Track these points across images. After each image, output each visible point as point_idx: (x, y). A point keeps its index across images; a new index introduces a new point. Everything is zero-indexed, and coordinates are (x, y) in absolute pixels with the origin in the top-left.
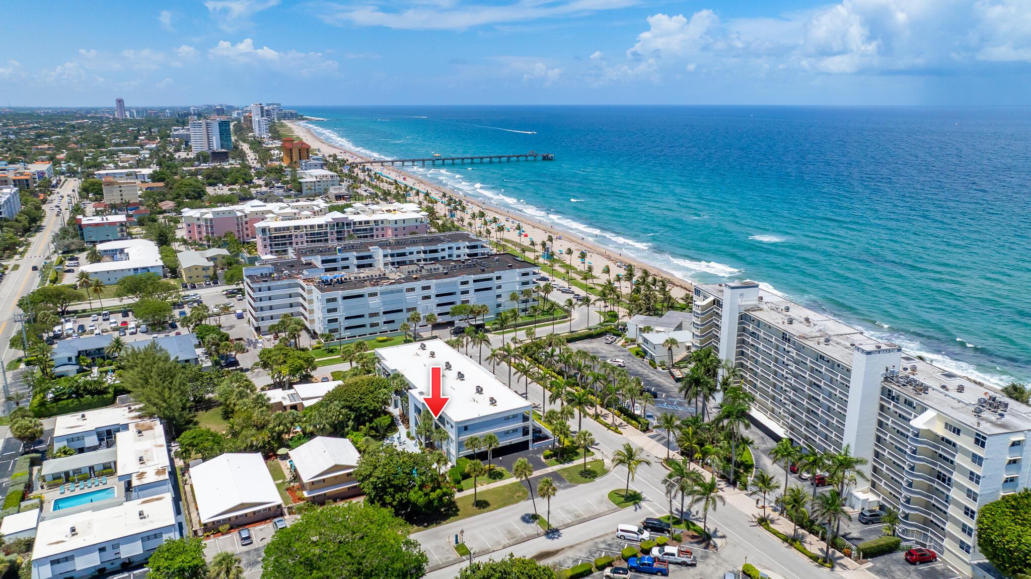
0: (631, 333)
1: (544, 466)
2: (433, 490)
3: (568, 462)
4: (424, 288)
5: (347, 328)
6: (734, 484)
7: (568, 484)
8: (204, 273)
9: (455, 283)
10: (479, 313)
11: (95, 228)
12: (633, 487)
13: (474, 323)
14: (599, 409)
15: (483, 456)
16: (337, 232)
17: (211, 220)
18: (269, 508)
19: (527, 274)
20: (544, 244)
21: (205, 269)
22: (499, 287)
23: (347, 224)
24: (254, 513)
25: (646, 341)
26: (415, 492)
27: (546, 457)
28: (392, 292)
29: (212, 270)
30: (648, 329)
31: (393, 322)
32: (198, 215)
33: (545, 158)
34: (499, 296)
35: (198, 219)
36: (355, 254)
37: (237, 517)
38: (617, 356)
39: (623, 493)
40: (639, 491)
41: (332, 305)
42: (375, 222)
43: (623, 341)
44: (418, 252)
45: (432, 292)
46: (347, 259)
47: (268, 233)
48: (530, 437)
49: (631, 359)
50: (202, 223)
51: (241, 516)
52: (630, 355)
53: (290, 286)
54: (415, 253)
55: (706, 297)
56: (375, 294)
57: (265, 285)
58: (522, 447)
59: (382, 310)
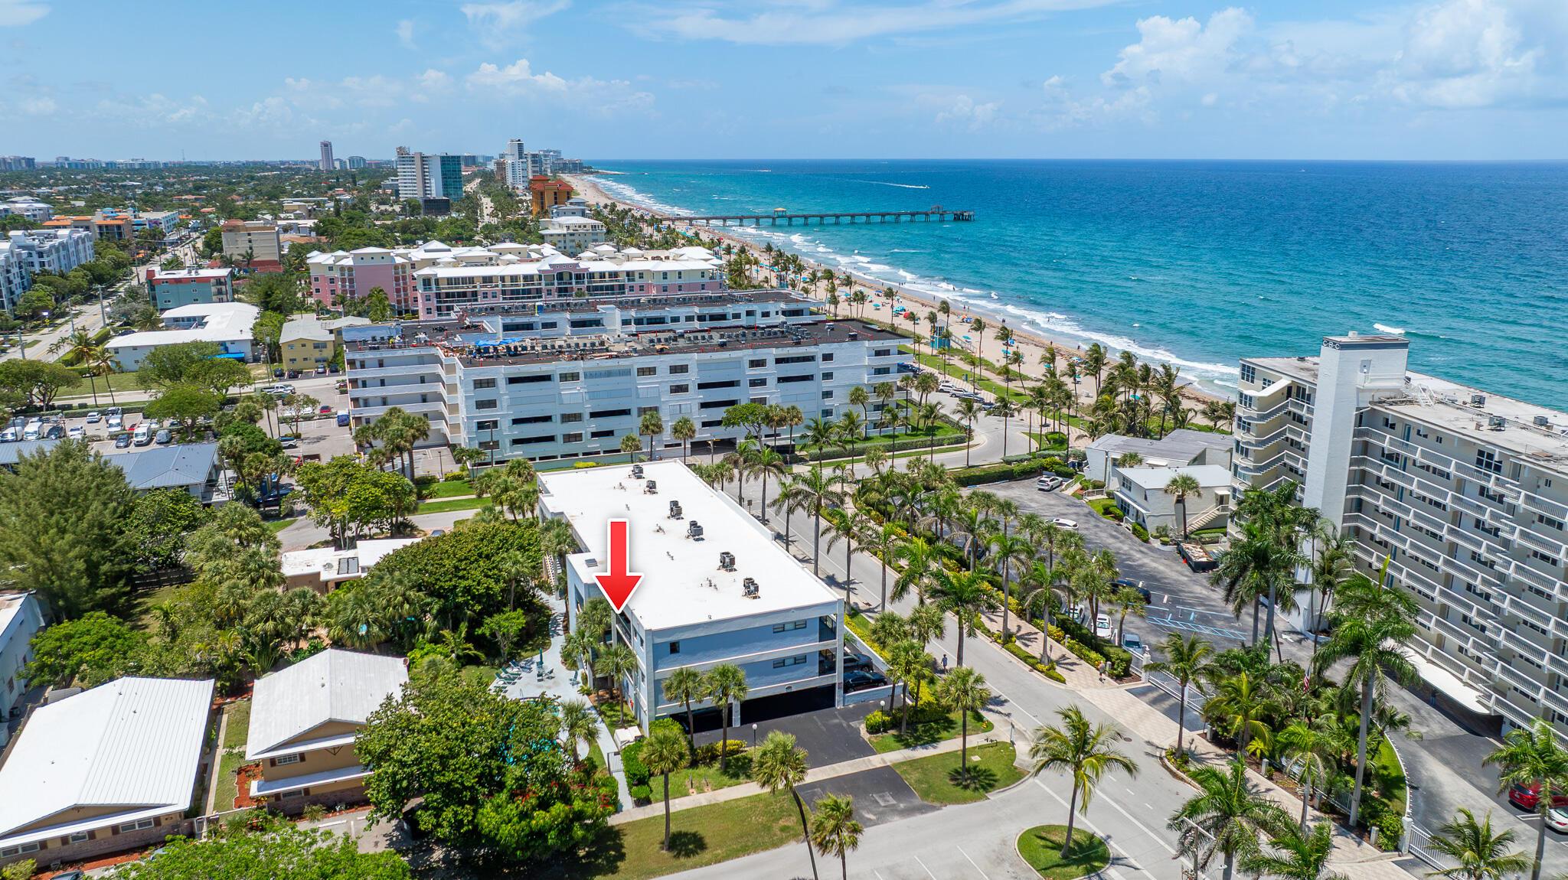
0: (1094, 471)
1: (865, 750)
2: (544, 804)
3: (925, 745)
5: (516, 442)
6: (1360, 830)
7: (918, 801)
8: (317, 354)
9: (738, 362)
10: (781, 421)
11: (174, 286)
12: (1088, 824)
13: (772, 443)
14: (1014, 622)
15: (710, 720)
17: (350, 269)
18: (157, 820)
20: (932, 318)
21: (319, 346)
22: (828, 376)
23: (579, 277)
25: (1126, 483)
27: (873, 729)
28: (609, 374)
29: (330, 347)
30: (1132, 459)
31: (610, 433)
32: (331, 262)
33: (959, 218)
34: (828, 394)
35: (331, 268)
36: (568, 315)
38: (1064, 515)
39: (1060, 839)
40: (1100, 834)
42: (628, 274)
43: (1078, 486)
44: (689, 319)
45: (692, 378)
46: (553, 325)
47: (434, 286)
48: (837, 678)
49: (1093, 522)
50: (336, 274)
52: (1090, 514)
53: (421, 360)
54: (683, 319)
55: (1267, 382)
56: (574, 377)
57: (369, 355)
58: (819, 699)
59: (588, 408)
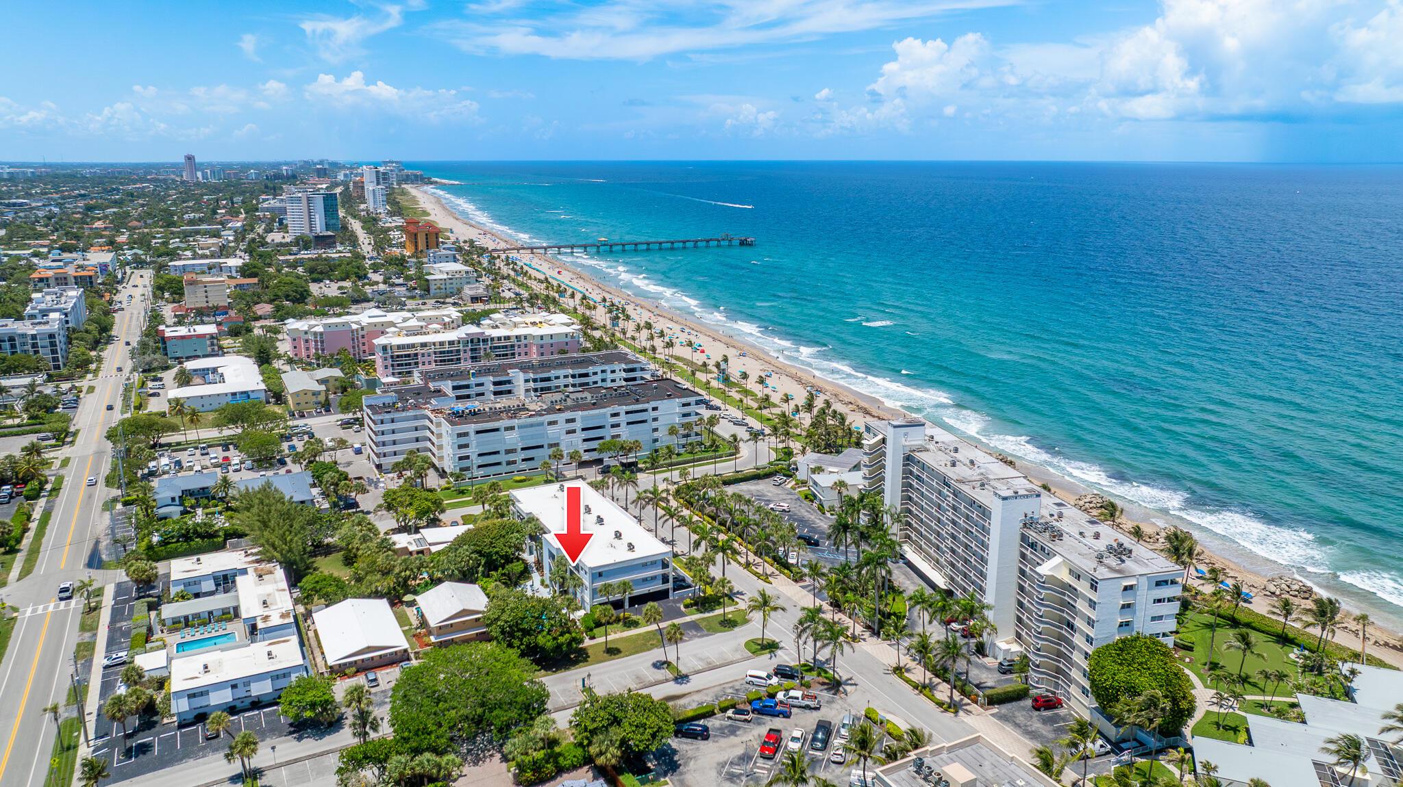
0: (801, 475)
1: (683, 615)
2: (562, 634)
3: (709, 612)
4: (568, 421)
5: (480, 466)
6: (878, 634)
7: (706, 632)
8: (314, 399)
9: (604, 415)
10: (630, 450)
11: (180, 342)
12: (770, 636)
13: (625, 461)
14: (752, 557)
15: (618, 605)
16: (472, 350)
17: (321, 334)
18: (396, 652)
19: (689, 404)
20: (718, 365)
21: (315, 394)
22: (655, 419)
23: (484, 341)
24: (381, 656)
25: (815, 483)
26: (543, 637)
27: (686, 606)
28: (532, 425)
29: (323, 394)
30: (818, 470)
31: (532, 459)
32: (306, 328)
33: (743, 243)
34: (655, 430)
35: (306, 333)
36: (491, 378)
37: (363, 660)
38: (784, 500)
39: (760, 642)
40: (777, 641)
41: (463, 441)
42: (517, 337)
43: (794, 482)
44: (566, 377)
45: (578, 425)
46: (482, 385)
47: (389, 351)
48: (670, 585)
49: (799, 502)
50: (311, 337)
51: (368, 659)
52: (798, 499)
53: (416, 418)
54: (562, 377)
55: (875, 435)
56: (512, 428)
57: (388, 416)
58: (661, 595)
59: (520, 445)
